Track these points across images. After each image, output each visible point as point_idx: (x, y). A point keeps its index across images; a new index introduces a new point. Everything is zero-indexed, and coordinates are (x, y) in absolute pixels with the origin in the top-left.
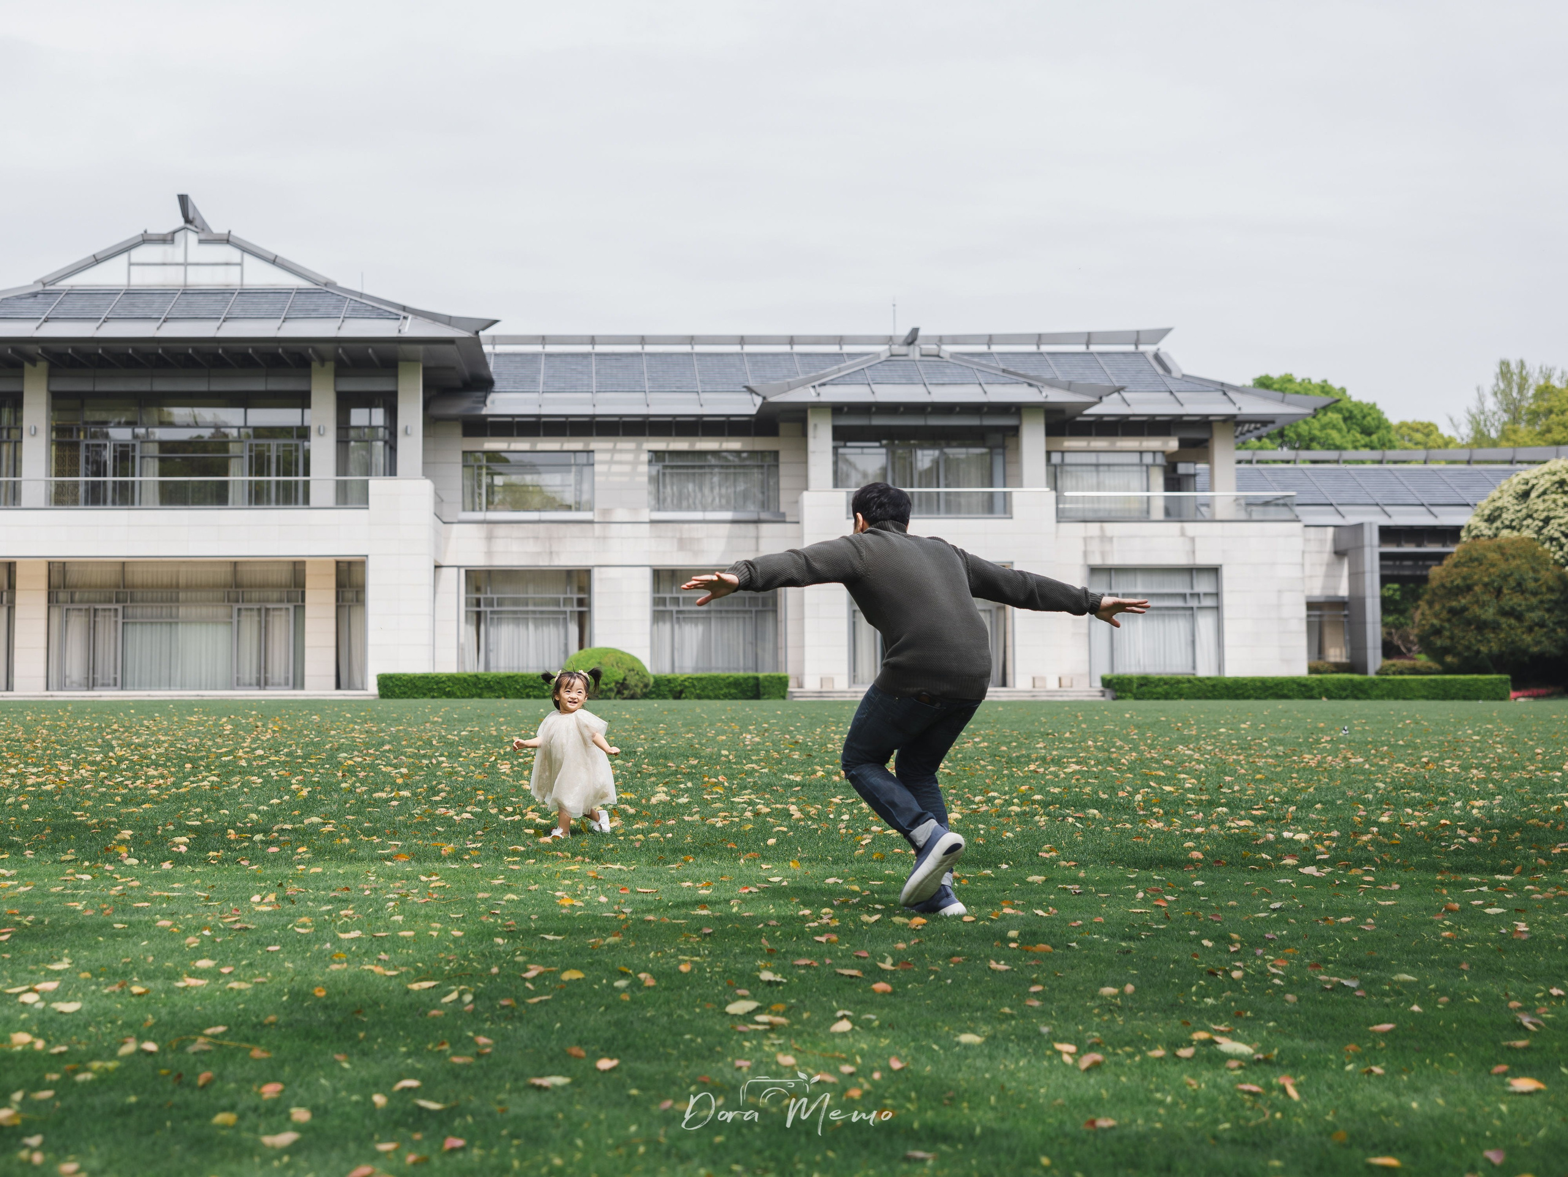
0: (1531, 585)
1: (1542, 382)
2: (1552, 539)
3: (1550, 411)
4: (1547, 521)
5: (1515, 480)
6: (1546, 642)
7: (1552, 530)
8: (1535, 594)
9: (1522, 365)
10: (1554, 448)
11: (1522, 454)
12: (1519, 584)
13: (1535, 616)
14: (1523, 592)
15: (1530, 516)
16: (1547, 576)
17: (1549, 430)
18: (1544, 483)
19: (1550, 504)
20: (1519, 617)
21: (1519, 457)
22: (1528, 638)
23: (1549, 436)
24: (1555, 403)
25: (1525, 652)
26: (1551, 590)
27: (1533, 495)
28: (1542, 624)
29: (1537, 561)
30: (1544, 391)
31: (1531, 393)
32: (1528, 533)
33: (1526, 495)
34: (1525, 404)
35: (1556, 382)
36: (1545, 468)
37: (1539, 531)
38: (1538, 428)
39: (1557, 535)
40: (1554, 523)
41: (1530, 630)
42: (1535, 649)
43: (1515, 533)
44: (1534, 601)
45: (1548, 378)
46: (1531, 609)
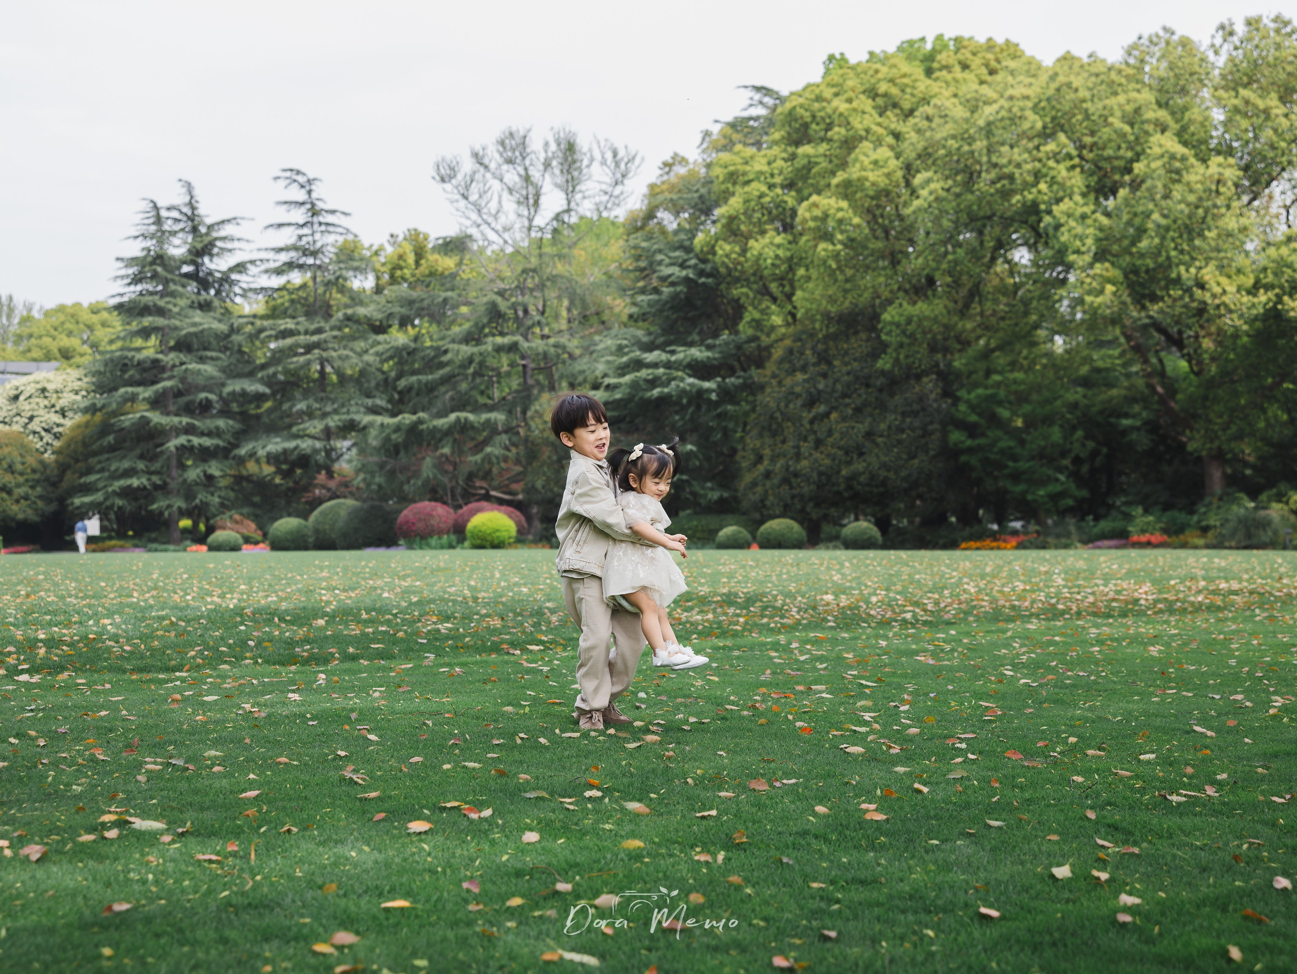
0: (19, 467)
1: (25, 313)
2: (35, 433)
3: (31, 336)
4: (31, 418)
5: (8, 386)
6: (29, 512)
7: (35, 426)
8: (21, 474)
9: (11, 298)
10: (34, 364)
11: (12, 367)
12: (10, 467)
13: (21, 491)
14: (13, 473)
15: (18, 414)
16: (31, 460)
17: (29, 350)
18: (30, 389)
19: (34, 406)
20: (9, 492)
21: (9, 369)
22: (15, 508)
23: (29, 355)
24: (35, 330)
25: (13, 519)
26: (34, 471)
27: (22, 398)
28: (26, 498)
29: (25, 449)
30: (26, 320)
31: (16, 320)
32: (17, 428)
33: (16, 398)
34: (12, 329)
35: (36, 314)
36: (30, 378)
37: (25, 426)
38: (21, 348)
39: (38, 429)
40: (36, 420)
41: (17, 501)
42: (21, 516)
43: (7, 428)
44: (21, 479)
45: (30, 310)
46: (18, 486)
